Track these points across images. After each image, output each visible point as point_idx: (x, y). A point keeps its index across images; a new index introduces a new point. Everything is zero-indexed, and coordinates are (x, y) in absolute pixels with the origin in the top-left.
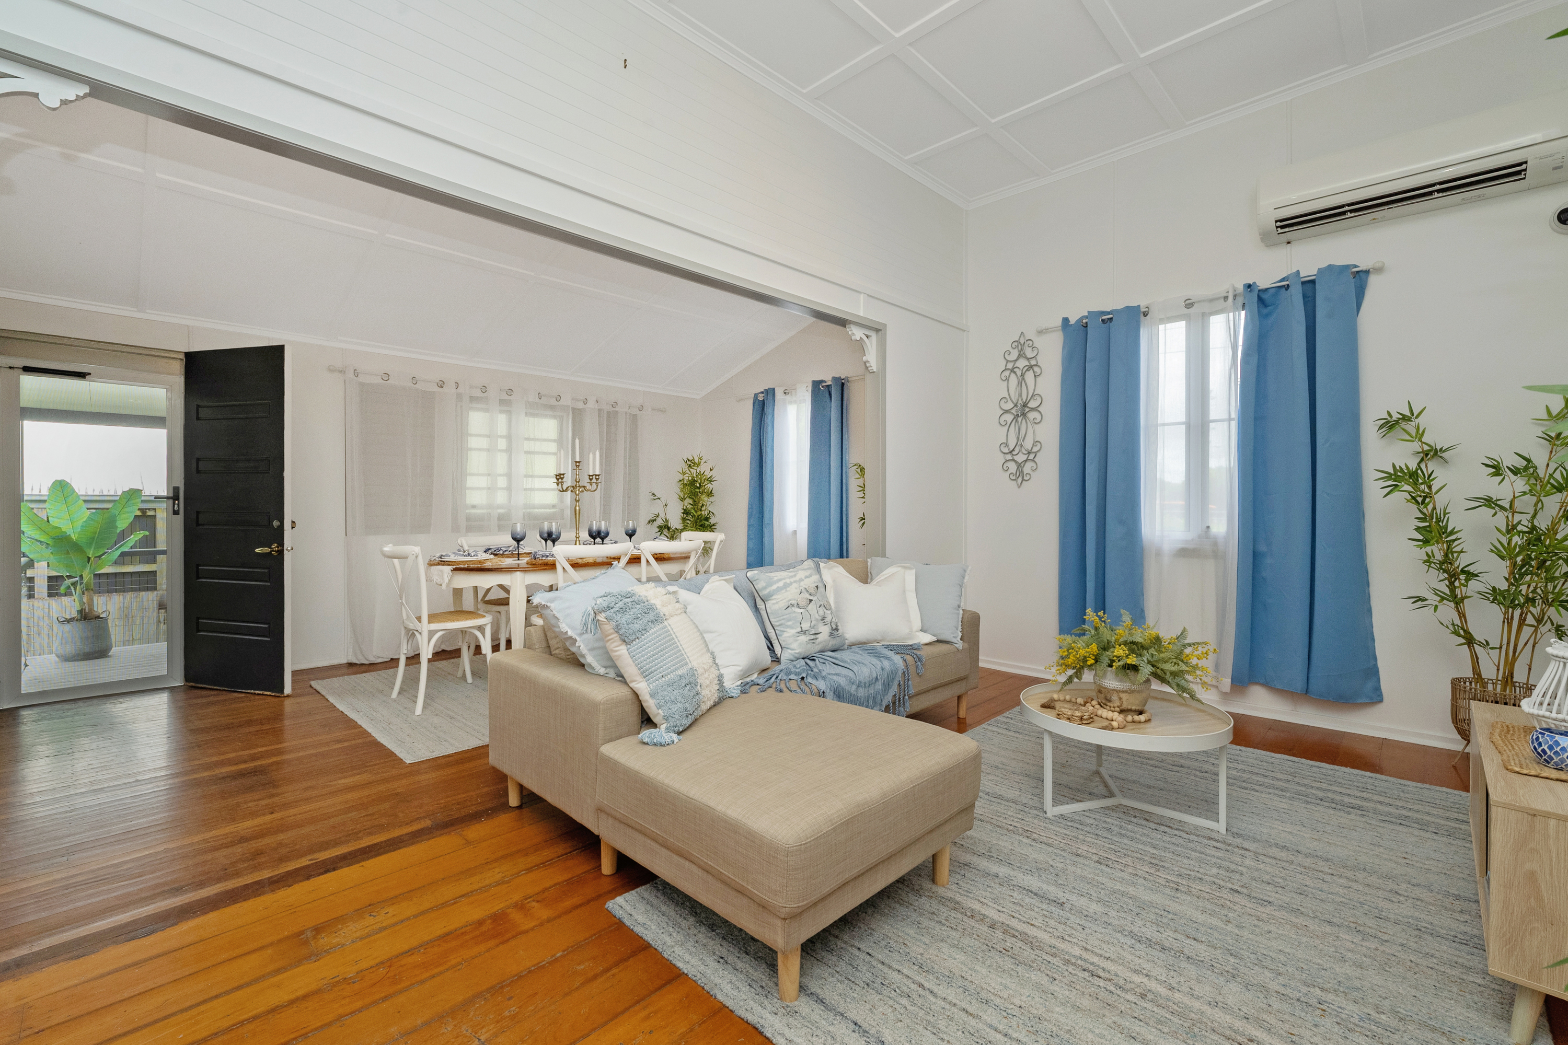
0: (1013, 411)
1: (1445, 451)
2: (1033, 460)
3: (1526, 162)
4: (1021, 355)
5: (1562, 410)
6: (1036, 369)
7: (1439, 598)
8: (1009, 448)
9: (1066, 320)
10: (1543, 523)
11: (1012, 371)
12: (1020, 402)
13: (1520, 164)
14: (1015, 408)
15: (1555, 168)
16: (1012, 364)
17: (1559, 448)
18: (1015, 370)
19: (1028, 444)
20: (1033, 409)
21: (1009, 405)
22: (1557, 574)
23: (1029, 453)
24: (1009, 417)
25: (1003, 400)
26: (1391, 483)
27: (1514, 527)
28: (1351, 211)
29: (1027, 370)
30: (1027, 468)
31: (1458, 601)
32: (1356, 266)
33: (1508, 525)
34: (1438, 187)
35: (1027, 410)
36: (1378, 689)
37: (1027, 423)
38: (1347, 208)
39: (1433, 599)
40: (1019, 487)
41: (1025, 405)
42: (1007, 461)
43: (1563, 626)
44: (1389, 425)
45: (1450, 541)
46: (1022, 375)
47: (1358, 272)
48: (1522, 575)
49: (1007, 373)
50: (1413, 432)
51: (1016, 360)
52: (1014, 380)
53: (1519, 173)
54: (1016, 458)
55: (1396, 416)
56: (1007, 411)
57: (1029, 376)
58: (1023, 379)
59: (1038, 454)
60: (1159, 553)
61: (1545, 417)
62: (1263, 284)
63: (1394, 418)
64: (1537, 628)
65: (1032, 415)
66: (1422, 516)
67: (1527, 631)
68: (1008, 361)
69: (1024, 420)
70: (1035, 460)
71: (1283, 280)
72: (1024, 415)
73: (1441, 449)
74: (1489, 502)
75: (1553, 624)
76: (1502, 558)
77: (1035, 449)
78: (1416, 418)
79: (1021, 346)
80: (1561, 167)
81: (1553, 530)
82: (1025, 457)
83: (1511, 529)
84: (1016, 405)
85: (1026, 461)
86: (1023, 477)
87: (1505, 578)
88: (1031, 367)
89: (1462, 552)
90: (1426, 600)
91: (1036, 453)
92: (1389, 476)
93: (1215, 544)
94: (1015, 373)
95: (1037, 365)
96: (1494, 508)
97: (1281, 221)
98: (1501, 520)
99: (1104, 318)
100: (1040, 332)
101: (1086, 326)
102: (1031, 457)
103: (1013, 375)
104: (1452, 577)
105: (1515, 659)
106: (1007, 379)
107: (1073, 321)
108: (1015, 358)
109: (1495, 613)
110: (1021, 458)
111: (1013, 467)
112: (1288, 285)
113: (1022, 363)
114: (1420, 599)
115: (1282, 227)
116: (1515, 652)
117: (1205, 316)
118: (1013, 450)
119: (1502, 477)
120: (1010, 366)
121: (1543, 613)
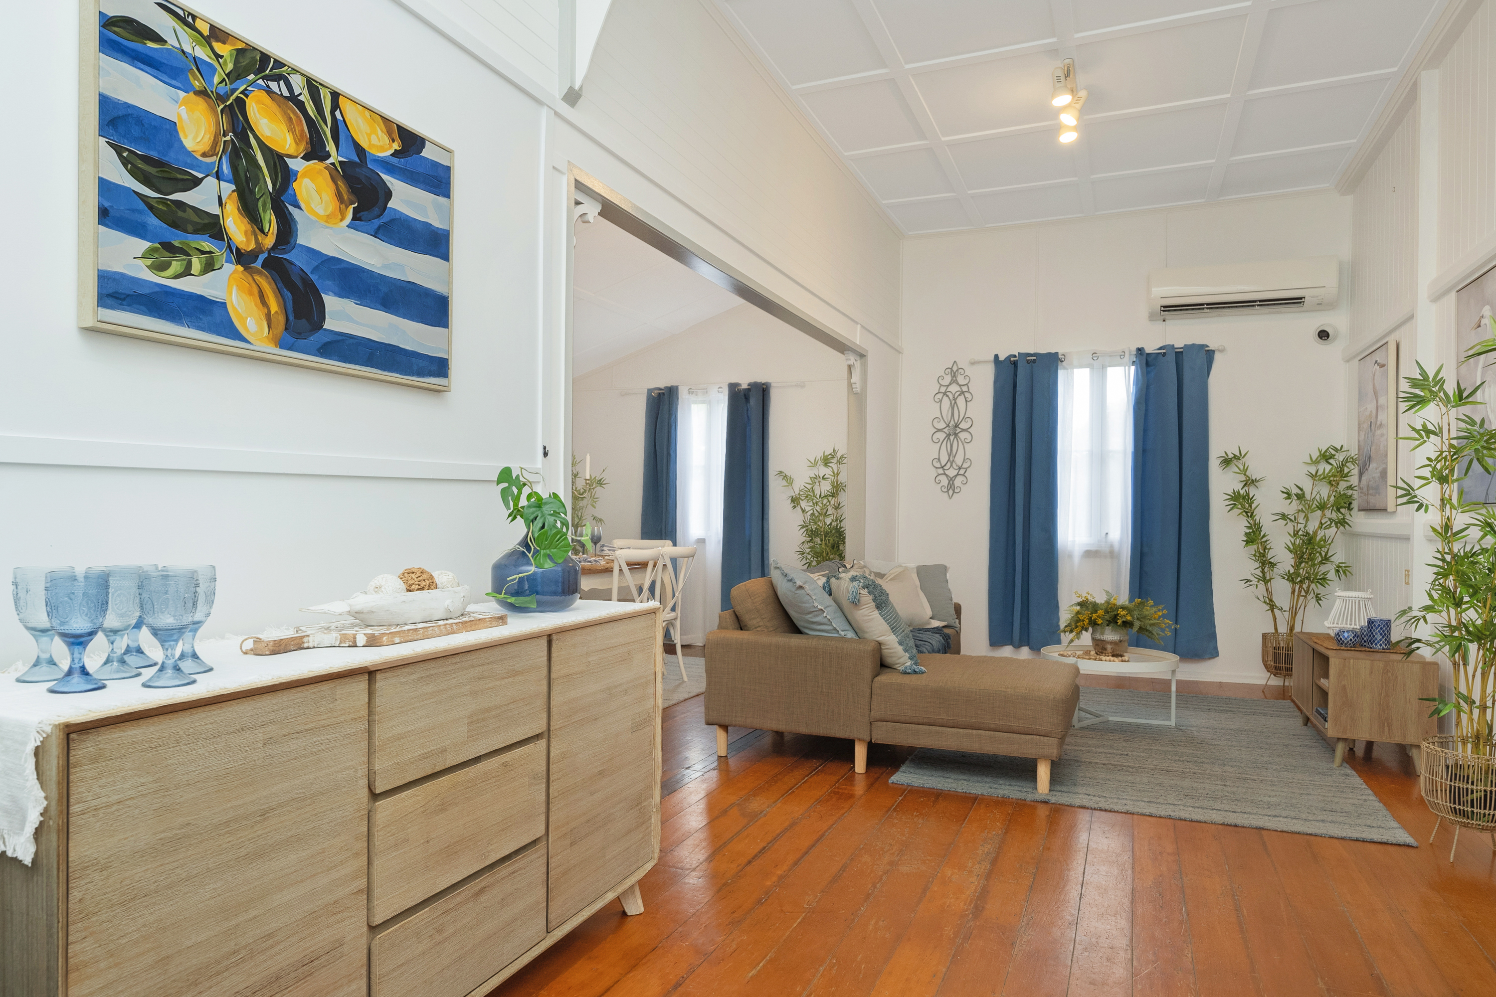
0: (946, 430)
1: (1258, 481)
2: (963, 475)
3: (1304, 298)
4: (954, 381)
5: (1318, 457)
6: (967, 395)
7: (1257, 580)
8: (941, 464)
9: (996, 356)
10: (1311, 529)
11: (945, 394)
12: (952, 422)
13: (1301, 298)
14: (948, 428)
15: (1318, 304)
16: (945, 388)
17: (1317, 482)
18: (947, 393)
19: (959, 460)
20: (964, 430)
21: (942, 425)
22: (1316, 562)
23: (960, 468)
24: (941, 436)
25: (936, 420)
26: (1232, 502)
27: (1298, 532)
28: (1207, 308)
29: (959, 395)
30: (958, 482)
31: (1266, 581)
32: (1208, 346)
33: (1294, 530)
34: (1258, 303)
35: (959, 430)
36: (1216, 648)
37: (958, 441)
38: (1206, 306)
39: (1255, 581)
40: (950, 499)
41: (956, 426)
42: (939, 475)
43: (1320, 594)
44: (1227, 462)
45: (1263, 542)
46: (955, 399)
47: (1208, 350)
48: (1301, 563)
49: (940, 396)
50: (1242, 467)
51: (948, 386)
52: (946, 402)
53: (1301, 302)
54: (947, 472)
55: (1231, 456)
56: (939, 430)
57: (961, 401)
58: (955, 403)
59: (968, 469)
60: (1070, 556)
61: (1310, 462)
62: (1148, 350)
63: (1229, 457)
64: (1305, 597)
65: (963, 435)
66: (1249, 525)
67: (1302, 599)
68: (941, 385)
69: (955, 439)
70: (965, 475)
71: (1160, 348)
72: (956, 435)
73: (1256, 479)
74: (1284, 517)
75: (1314, 594)
76: (1291, 552)
77: (965, 466)
78: (1243, 457)
79: (954, 373)
80: (1321, 304)
81: (1315, 533)
82: (956, 472)
83: (1296, 534)
84: (948, 426)
85: (956, 476)
86: (954, 491)
87: (1292, 565)
88: (963, 393)
89: (1270, 548)
90: (1251, 581)
91: (966, 469)
92: (1232, 499)
93: (1112, 546)
94: (947, 396)
95: (968, 392)
96: (1286, 520)
97: (1164, 307)
98: (1290, 528)
99: (1028, 358)
100: (973, 363)
101: (1015, 364)
102: (962, 472)
103: (945, 398)
104: (1263, 564)
105: (1296, 614)
106: (941, 401)
107: (1002, 358)
108: (947, 384)
109: (1287, 586)
110: (952, 473)
111: (945, 481)
112: (1164, 353)
113: (954, 388)
114: (1248, 581)
115: (1164, 311)
116: (1295, 612)
117: (1104, 367)
118: (945, 465)
119: (1291, 500)
120: (943, 389)
121: (1309, 586)
